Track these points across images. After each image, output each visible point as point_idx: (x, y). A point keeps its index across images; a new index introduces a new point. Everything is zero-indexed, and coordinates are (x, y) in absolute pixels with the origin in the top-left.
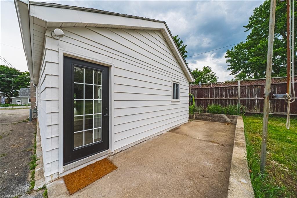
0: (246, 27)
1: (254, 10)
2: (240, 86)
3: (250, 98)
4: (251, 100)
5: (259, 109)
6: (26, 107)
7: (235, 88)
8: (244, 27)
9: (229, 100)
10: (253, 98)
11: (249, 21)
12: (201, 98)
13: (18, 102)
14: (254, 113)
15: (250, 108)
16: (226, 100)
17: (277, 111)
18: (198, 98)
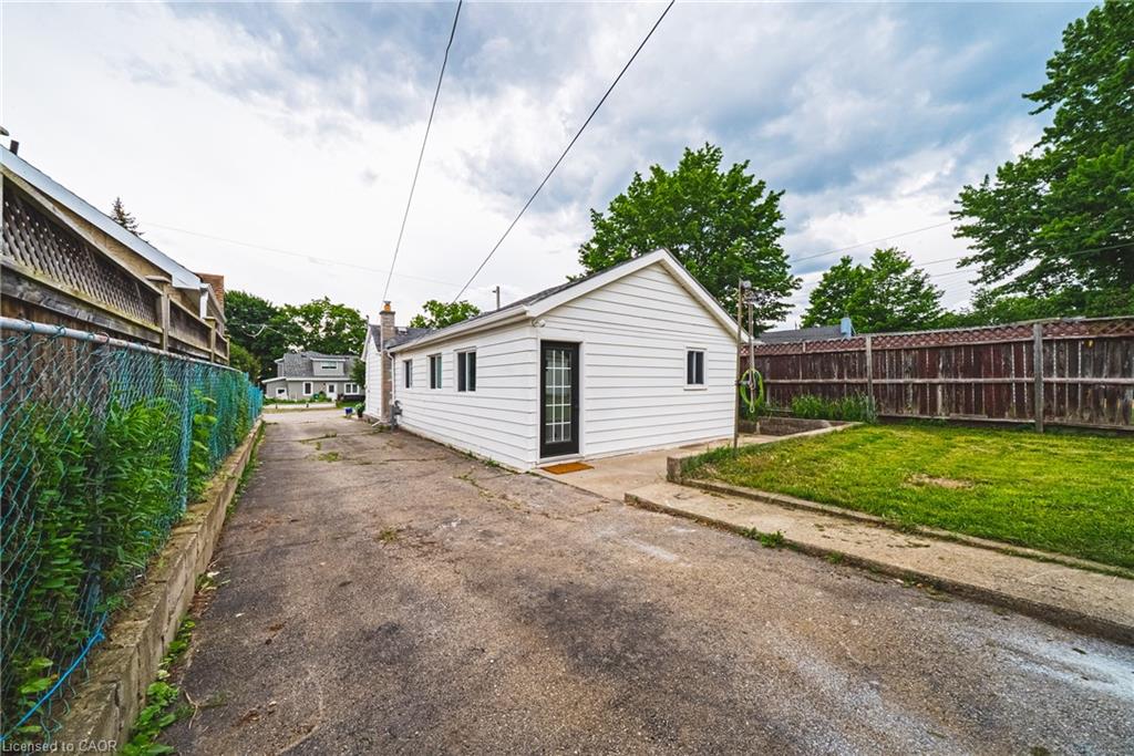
0: (1035, 97)
1: (1064, 32)
2: (873, 351)
3: (895, 381)
4: (899, 385)
5: (919, 408)
6: (304, 406)
7: (860, 356)
8: (1027, 99)
9: (848, 384)
10: (901, 381)
11: (1048, 74)
12: (780, 381)
13: (280, 392)
14: (906, 418)
15: (897, 404)
16: (842, 384)
17: (958, 411)
18: (772, 381)
